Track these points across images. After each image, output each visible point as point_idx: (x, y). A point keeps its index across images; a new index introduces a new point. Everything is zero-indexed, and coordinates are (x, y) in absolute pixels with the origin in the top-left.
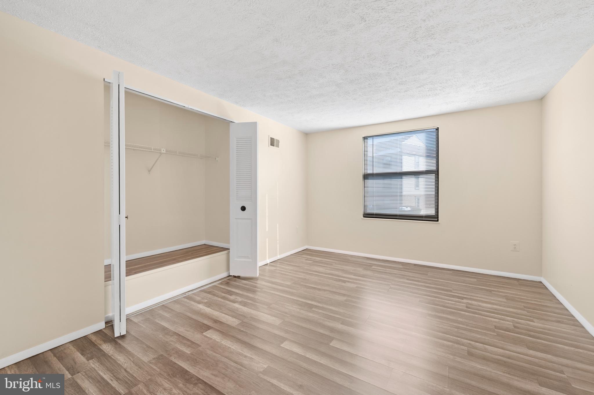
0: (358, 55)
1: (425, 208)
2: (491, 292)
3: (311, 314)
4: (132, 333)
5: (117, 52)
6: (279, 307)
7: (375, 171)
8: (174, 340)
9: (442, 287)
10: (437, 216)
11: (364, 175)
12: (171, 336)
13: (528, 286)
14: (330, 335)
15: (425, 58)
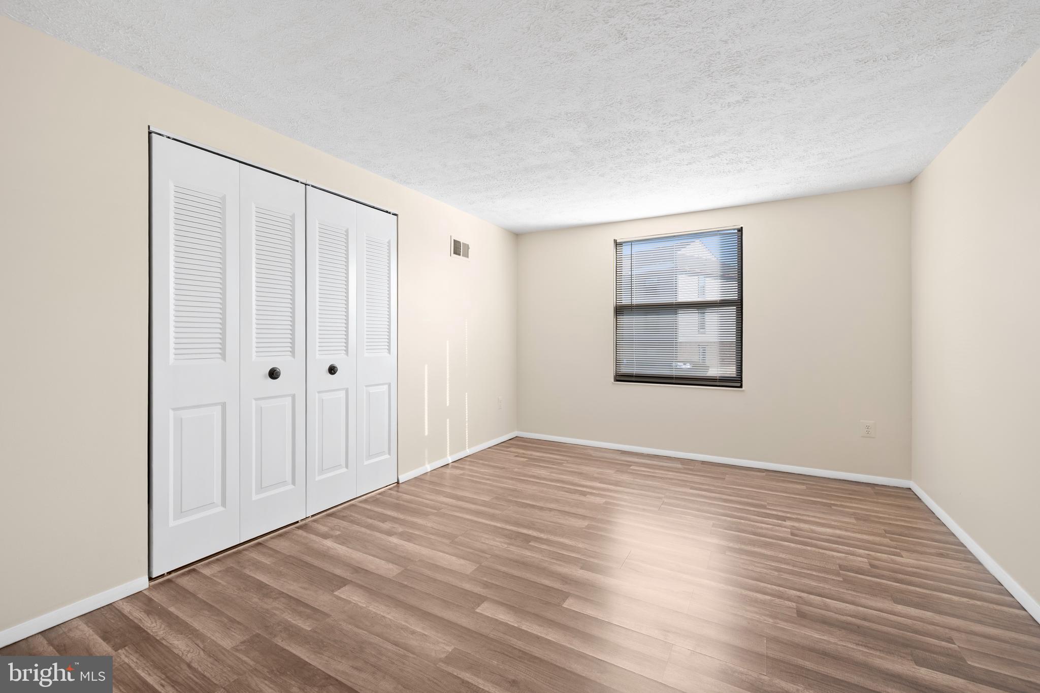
0: (610, 97)
1: (720, 365)
2: (831, 507)
3: (528, 553)
4: (200, 597)
5: (174, 79)
6: (470, 541)
7: (636, 301)
8: (280, 607)
9: (750, 501)
10: (740, 379)
11: (616, 307)
12: (276, 599)
13: (889, 496)
14: (563, 589)
15: (724, 107)
